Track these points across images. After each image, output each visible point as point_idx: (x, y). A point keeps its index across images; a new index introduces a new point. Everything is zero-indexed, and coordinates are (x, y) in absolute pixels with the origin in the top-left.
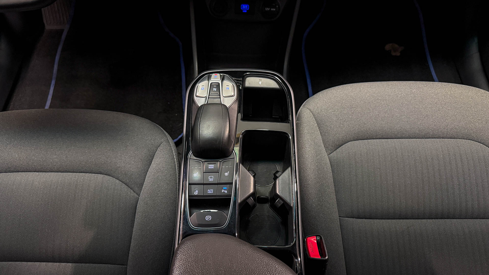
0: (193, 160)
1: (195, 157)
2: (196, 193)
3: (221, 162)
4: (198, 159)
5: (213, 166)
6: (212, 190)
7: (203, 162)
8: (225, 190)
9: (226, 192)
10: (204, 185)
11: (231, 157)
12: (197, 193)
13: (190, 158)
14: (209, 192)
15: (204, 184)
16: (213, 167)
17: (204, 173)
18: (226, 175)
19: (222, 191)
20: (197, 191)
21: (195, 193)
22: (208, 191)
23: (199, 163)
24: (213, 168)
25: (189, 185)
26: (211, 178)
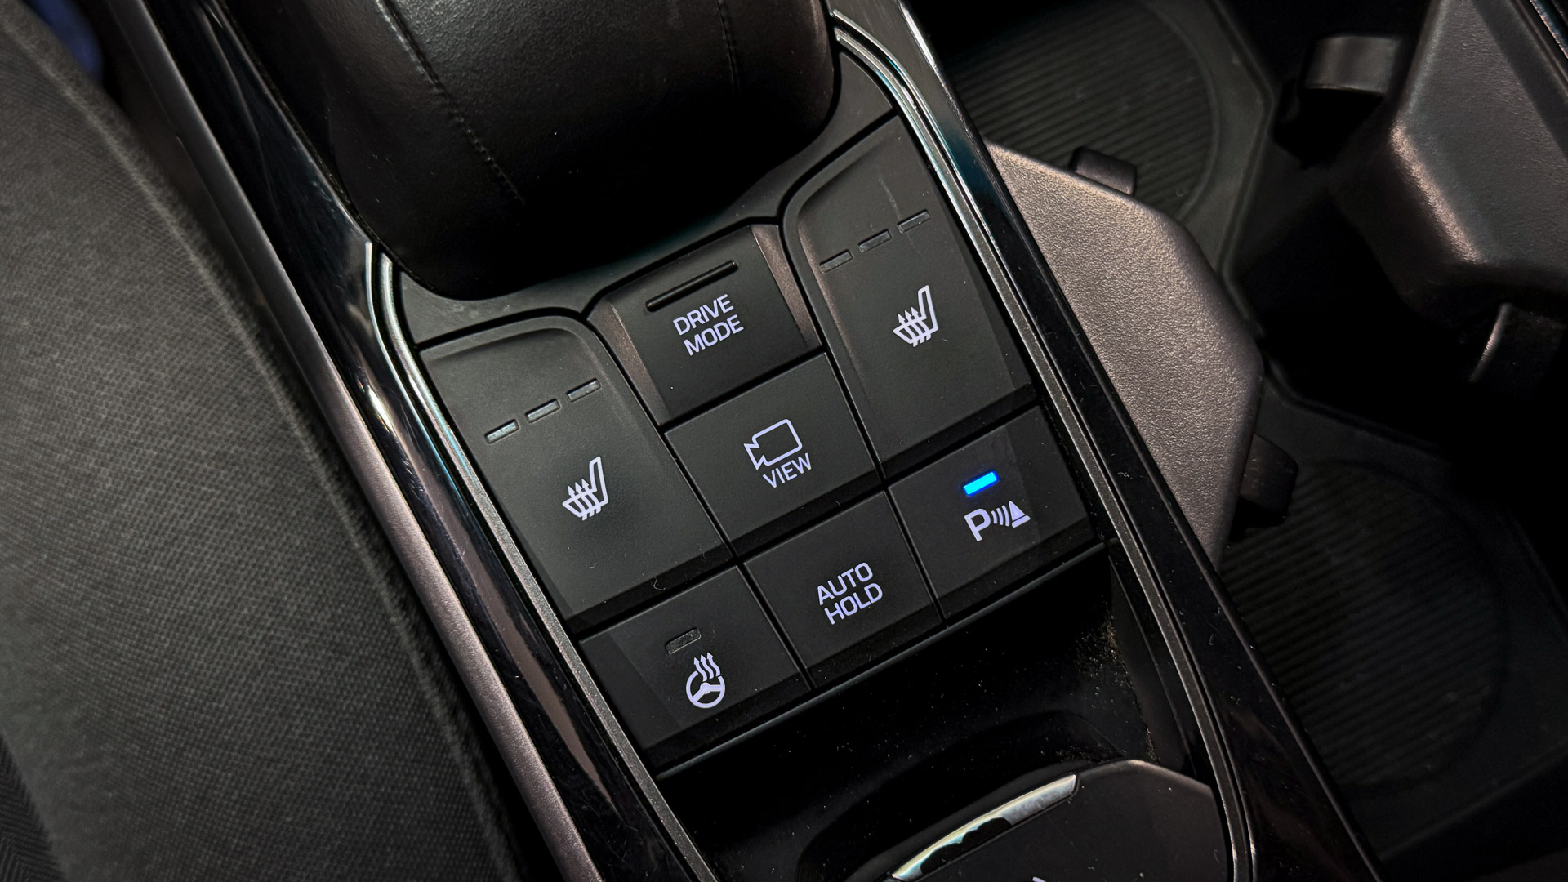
0: (457, 345)
1: (458, 306)
2: (706, 689)
3: (777, 220)
4: (507, 311)
5: (721, 303)
6: (861, 571)
7: (582, 317)
8: (990, 499)
9: (1017, 516)
10: (738, 561)
11: (854, 113)
12: (721, 688)
13: (418, 340)
14: (841, 611)
15: (734, 553)
16: (723, 317)
17: (662, 429)
18: (914, 341)
19: (976, 530)
20: (706, 664)
21: (694, 700)
22: (830, 604)
23: (539, 346)
24: (732, 326)
25: (575, 639)
26: (775, 445)
